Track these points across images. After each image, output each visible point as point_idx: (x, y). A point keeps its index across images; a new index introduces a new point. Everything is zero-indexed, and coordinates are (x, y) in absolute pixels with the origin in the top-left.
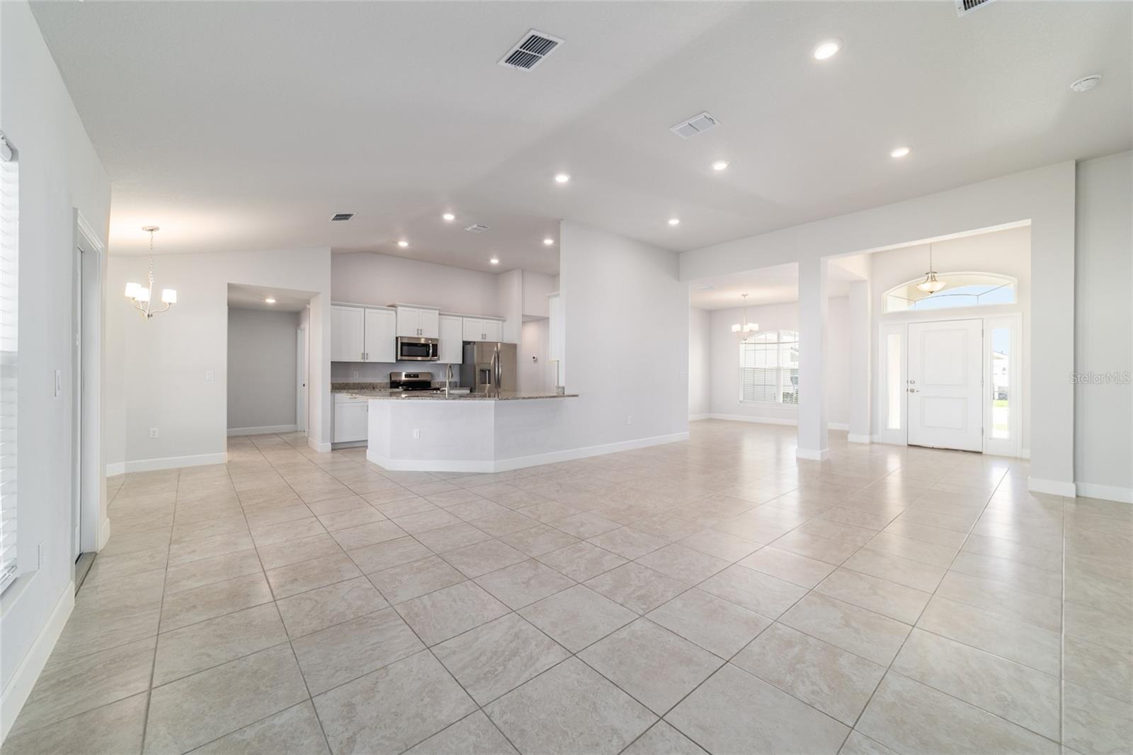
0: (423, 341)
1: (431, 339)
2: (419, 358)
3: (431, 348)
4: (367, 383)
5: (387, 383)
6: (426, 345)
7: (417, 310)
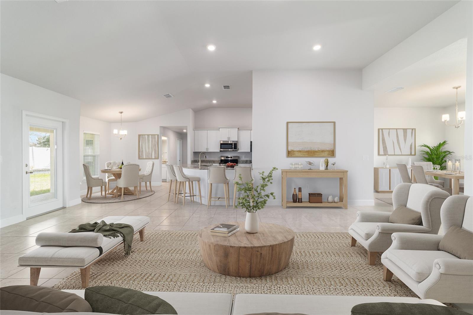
0: (230, 142)
1: (234, 141)
2: (230, 150)
3: (233, 145)
4: (211, 160)
5: (219, 161)
6: (232, 144)
7: (228, 129)
